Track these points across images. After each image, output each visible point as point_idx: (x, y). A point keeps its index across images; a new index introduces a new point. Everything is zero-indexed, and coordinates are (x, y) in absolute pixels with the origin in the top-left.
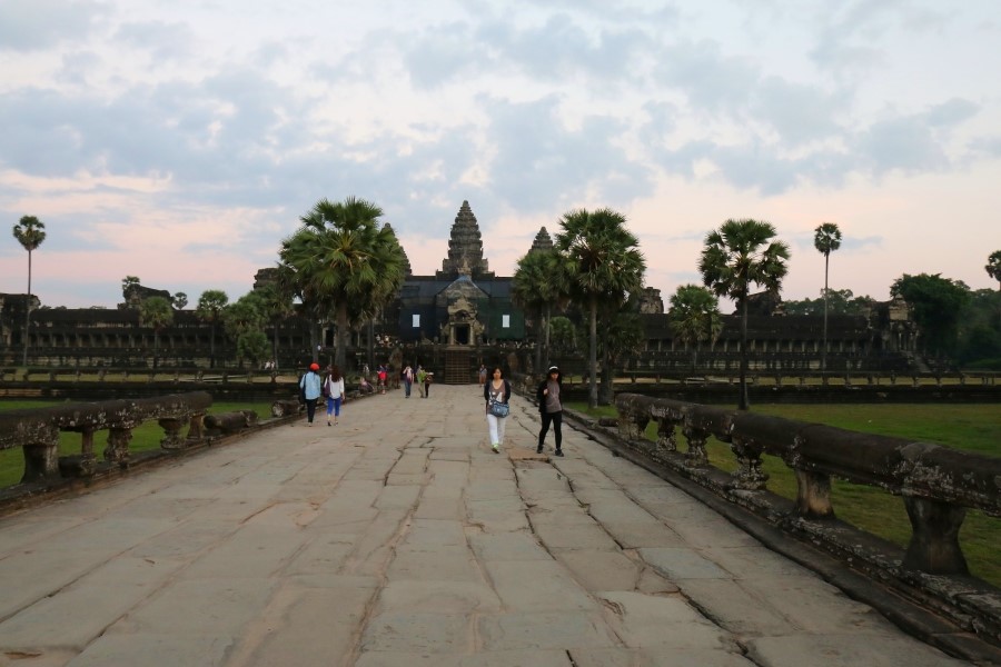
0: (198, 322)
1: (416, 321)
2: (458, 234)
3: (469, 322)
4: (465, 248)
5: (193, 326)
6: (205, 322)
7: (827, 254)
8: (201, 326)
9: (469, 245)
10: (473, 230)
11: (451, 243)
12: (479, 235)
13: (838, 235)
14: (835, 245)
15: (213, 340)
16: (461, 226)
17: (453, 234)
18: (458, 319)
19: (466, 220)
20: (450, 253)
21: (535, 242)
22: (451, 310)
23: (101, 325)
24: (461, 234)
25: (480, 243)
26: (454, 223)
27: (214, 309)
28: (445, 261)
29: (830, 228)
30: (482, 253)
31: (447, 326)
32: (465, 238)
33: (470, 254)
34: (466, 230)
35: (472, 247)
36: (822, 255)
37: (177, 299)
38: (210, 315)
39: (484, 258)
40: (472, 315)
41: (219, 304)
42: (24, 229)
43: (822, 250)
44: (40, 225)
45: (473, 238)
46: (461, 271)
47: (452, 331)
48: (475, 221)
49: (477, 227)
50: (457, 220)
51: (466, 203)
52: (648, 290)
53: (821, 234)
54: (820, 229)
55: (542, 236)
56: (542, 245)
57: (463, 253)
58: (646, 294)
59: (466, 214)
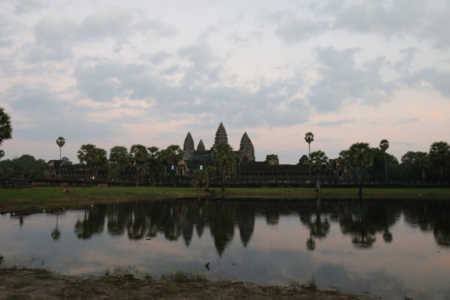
4: (220, 140)
7: (309, 143)
10: (224, 133)
12: (226, 135)
13: (313, 136)
14: (312, 140)
16: (219, 132)
17: (216, 135)
18: (179, 167)
19: (221, 130)
20: (215, 142)
21: (242, 138)
23: (81, 169)
25: (227, 139)
29: (310, 134)
30: (227, 142)
32: (220, 136)
35: (223, 140)
42: (59, 141)
43: (308, 142)
44: (64, 140)
45: (223, 136)
47: (177, 171)
48: (225, 130)
51: (221, 123)
52: (273, 155)
53: (307, 136)
54: (307, 135)
55: (245, 136)
56: (244, 139)
57: (219, 142)
58: (271, 157)
59: (221, 128)
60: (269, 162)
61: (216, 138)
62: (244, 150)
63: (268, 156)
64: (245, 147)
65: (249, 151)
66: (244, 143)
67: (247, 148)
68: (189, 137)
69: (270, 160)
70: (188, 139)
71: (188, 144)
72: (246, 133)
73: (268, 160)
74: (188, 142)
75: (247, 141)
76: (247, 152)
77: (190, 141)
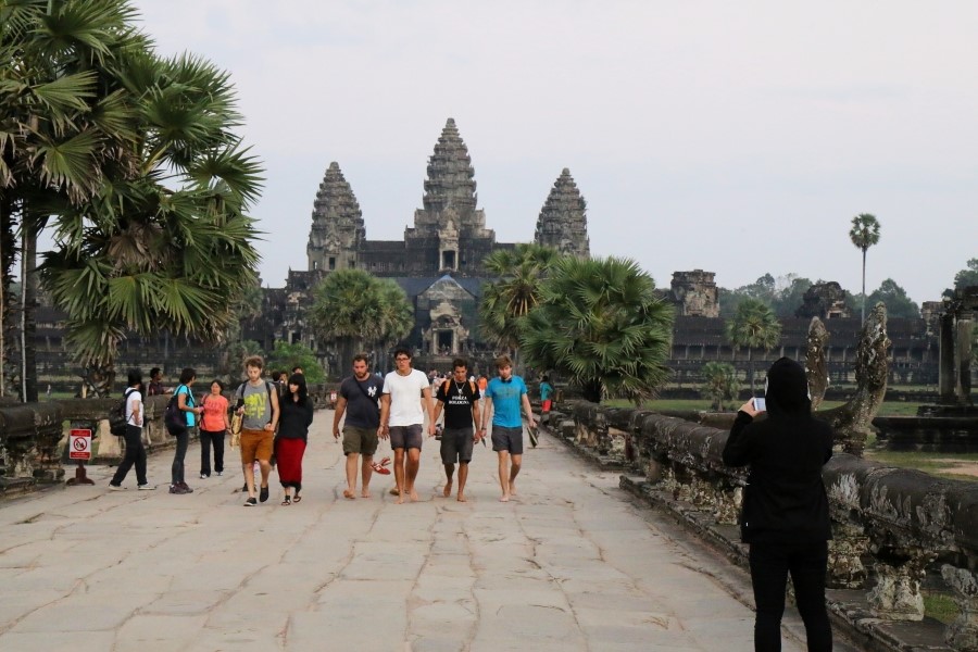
2: (440, 171)
3: (453, 328)
4: (450, 194)
7: (865, 249)
9: (455, 189)
10: (462, 165)
11: (428, 186)
12: (471, 173)
13: (877, 226)
14: (875, 239)
16: (443, 159)
17: (431, 171)
18: (441, 325)
19: (451, 150)
20: (426, 200)
21: (553, 192)
22: (434, 315)
24: (444, 172)
25: (473, 186)
26: (433, 153)
28: (419, 212)
29: (868, 219)
30: (474, 201)
31: (429, 330)
32: (449, 178)
33: (457, 203)
34: (450, 165)
35: (460, 193)
36: (860, 250)
39: (478, 208)
40: (456, 321)
43: (858, 245)
45: (461, 178)
46: (443, 235)
47: (435, 338)
48: (466, 150)
49: (468, 160)
50: (437, 149)
51: (451, 121)
52: (697, 274)
53: (857, 227)
54: (856, 221)
55: (564, 184)
56: (563, 197)
57: (446, 202)
58: (693, 279)
59: (451, 140)
60: (683, 297)
62: (564, 242)
63: (677, 274)
64: (566, 231)
65: (582, 246)
66: (560, 212)
67: (574, 234)
68: (335, 184)
69: (689, 289)
70: (334, 192)
71: (333, 213)
72: (566, 173)
73: (682, 291)
74: (334, 202)
75: (576, 205)
76: (574, 248)
77: (340, 199)
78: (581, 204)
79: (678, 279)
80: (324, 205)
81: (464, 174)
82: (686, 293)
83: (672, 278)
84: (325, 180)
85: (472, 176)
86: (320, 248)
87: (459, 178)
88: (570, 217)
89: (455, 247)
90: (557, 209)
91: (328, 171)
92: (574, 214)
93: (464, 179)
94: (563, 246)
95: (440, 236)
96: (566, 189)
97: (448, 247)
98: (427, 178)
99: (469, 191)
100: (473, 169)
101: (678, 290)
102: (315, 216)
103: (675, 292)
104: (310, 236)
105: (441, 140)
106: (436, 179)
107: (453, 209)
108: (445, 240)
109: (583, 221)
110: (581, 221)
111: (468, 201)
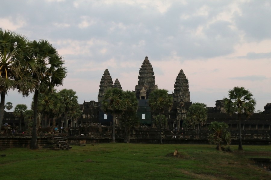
0: (14, 118)
1: (106, 116)
2: (143, 73)
4: (146, 80)
5: (13, 119)
6: (17, 117)
8: (16, 119)
9: (147, 78)
10: (150, 71)
12: (153, 73)
15: (20, 125)
16: (144, 69)
17: (140, 73)
19: (146, 66)
20: (139, 82)
24: (144, 73)
25: (154, 77)
26: (141, 68)
27: (21, 112)
28: (136, 86)
30: (154, 82)
32: (146, 75)
34: (146, 71)
35: (149, 80)
37: (8, 105)
38: (19, 114)
39: (155, 84)
41: (23, 110)
46: (141, 92)
48: (151, 66)
49: (152, 69)
50: (142, 66)
51: (147, 58)
55: (181, 74)
56: (180, 79)
57: (145, 82)
58: (223, 102)
59: (146, 63)
60: (220, 109)
61: (139, 78)
62: (181, 93)
63: (217, 101)
64: (182, 89)
65: (187, 95)
66: (179, 83)
67: (184, 91)
68: (106, 76)
69: (221, 106)
70: (106, 78)
71: (106, 85)
72: (182, 71)
73: (219, 107)
74: (106, 82)
75: (185, 81)
76: (184, 95)
77: (108, 80)
78: (187, 81)
79: (218, 103)
80: (103, 83)
81: (150, 74)
82: (221, 107)
83: (216, 102)
84: (104, 75)
85: (154, 74)
86: (102, 96)
87: (149, 75)
88: (183, 85)
89: (145, 95)
90: (178, 83)
91: (105, 72)
92: (184, 84)
93: (150, 75)
94: (181, 94)
95: (140, 92)
96: (182, 76)
97: (142, 95)
98: (139, 75)
99: (152, 79)
100: (154, 72)
101: (218, 107)
102: (100, 86)
103: (217, 107)
104: (99, 93)
105: (143, 63)
106: (142, 75)
107: (147, 84)
108: (141, 93)
109: (188, 86)
110: (187, 86)
111: (152, 82)
